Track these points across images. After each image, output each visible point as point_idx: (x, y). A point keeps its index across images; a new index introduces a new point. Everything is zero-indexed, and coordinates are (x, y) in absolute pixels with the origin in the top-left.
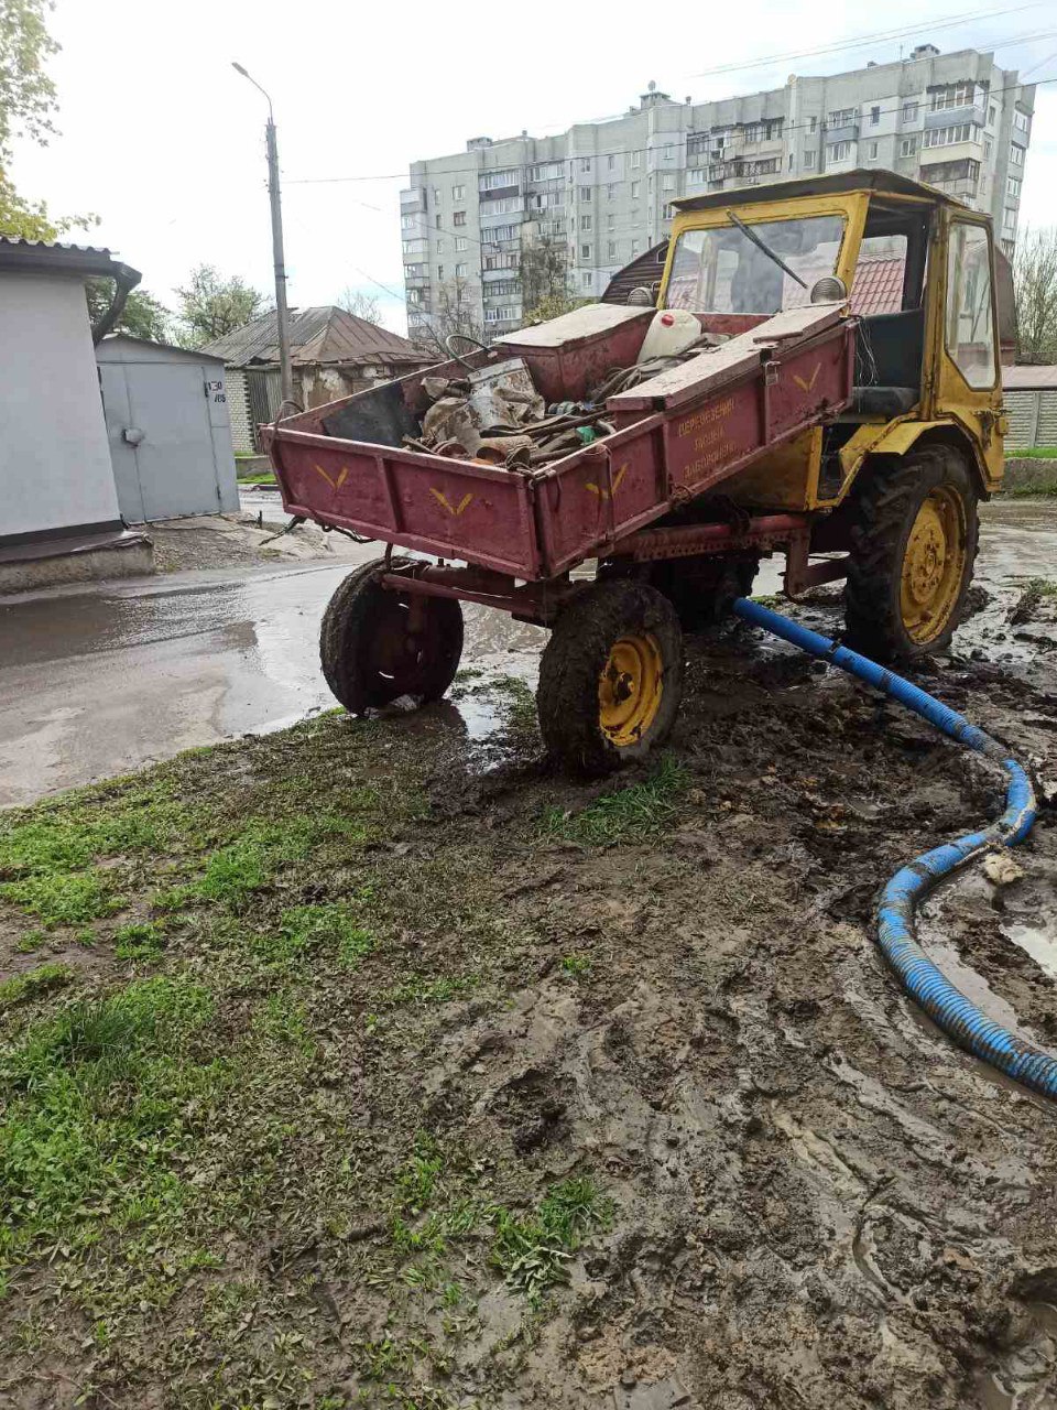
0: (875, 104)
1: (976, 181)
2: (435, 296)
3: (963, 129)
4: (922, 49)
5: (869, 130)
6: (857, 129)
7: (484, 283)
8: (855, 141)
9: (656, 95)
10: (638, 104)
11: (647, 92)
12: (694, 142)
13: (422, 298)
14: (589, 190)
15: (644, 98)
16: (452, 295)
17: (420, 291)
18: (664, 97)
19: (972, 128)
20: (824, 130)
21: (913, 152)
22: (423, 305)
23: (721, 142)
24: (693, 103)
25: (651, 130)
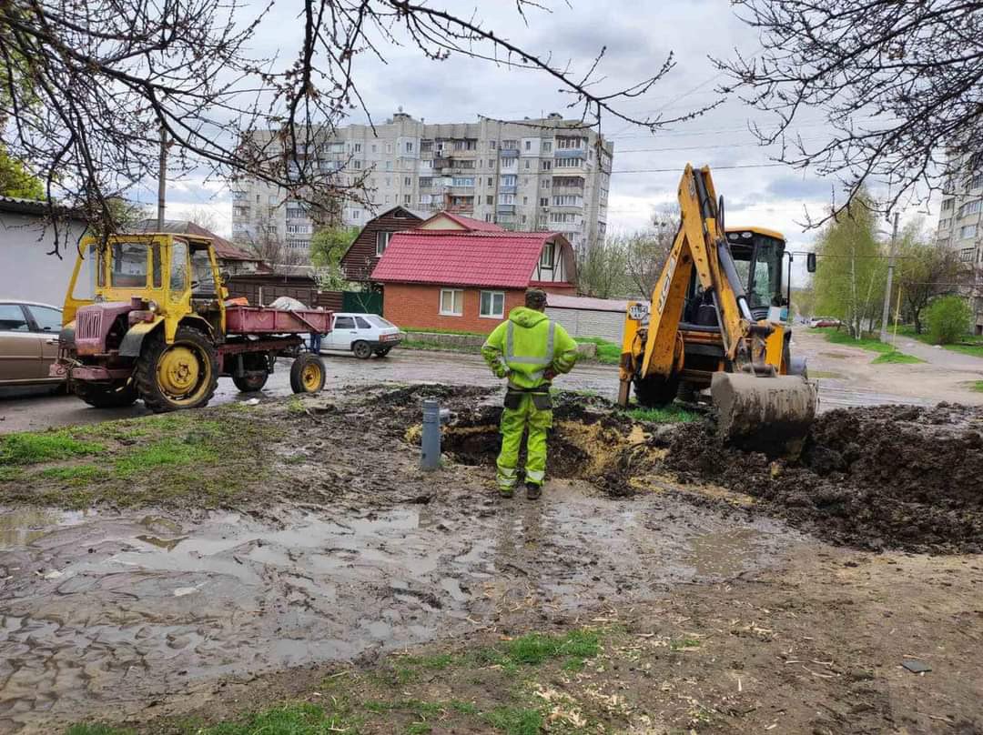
0: (528, 140)
1: (583, 189)
2: (253, 213)
3: (575, 160)
4: (553, 115)
5: (524, 152)
6: (518, 152)
7: (287, 209)
8: (517, 157)
9: (403, 115)
10: (392, 118)
11: (398, 112)
12: (425, 145)
13: (243, 214)
14: (359, 163)
15: (396, 115)
16: (265, 214)
17: (243, 209)
18: (408, 116)
19: (580, 161)
20: (500, 149)
21: (549, 168)
22: (244, 217)
23: (441, 147)
24: (425, 123)
25: (399, 133)
